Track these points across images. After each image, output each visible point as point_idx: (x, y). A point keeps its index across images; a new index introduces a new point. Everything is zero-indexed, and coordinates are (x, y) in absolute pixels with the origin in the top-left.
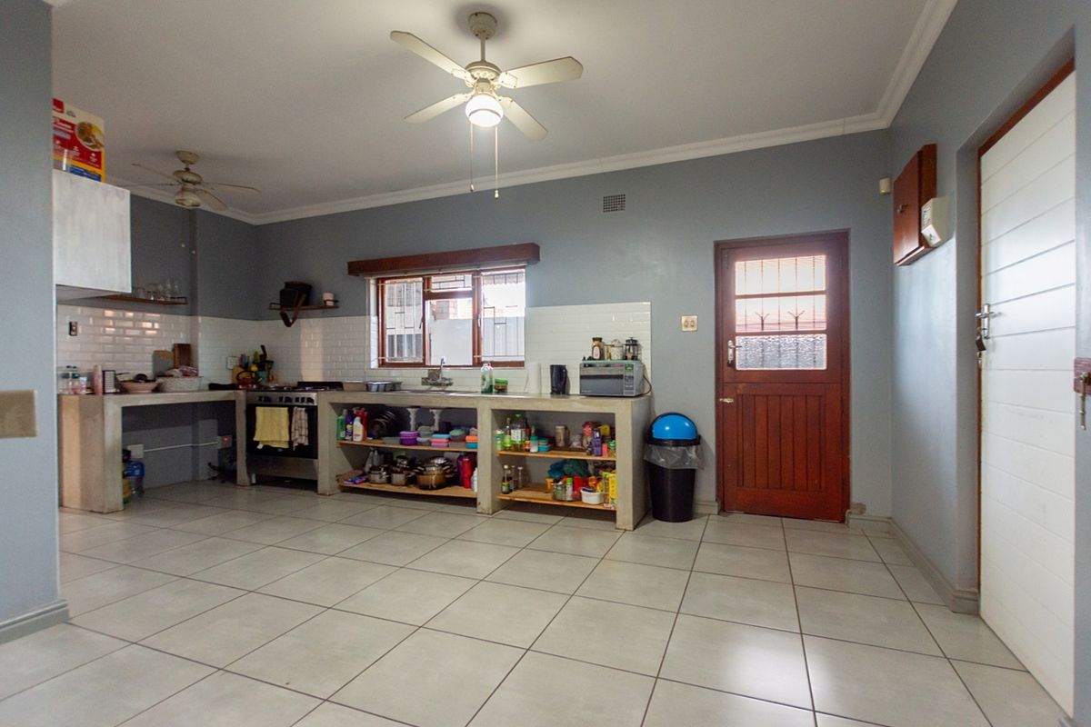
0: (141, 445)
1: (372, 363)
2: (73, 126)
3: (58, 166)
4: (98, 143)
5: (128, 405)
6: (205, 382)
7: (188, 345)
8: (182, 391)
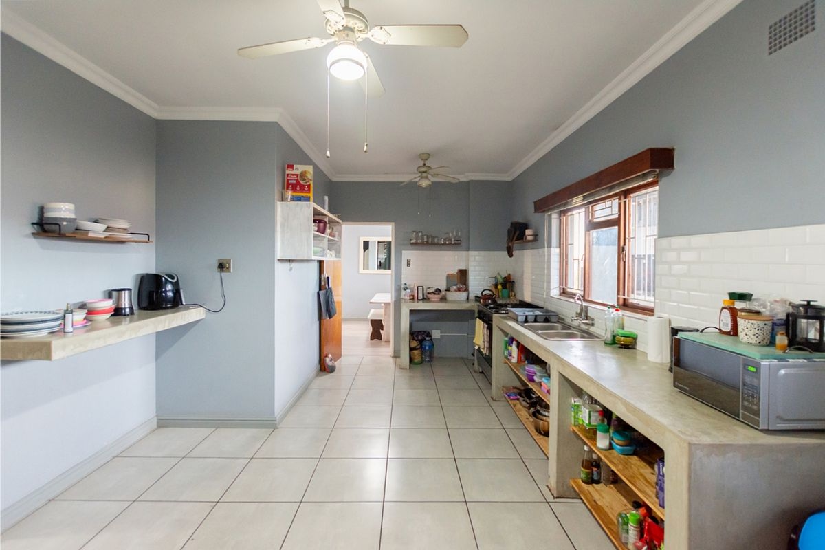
0: (439, 331)
1: (552, 291)
2: (297, 175)
3: (283, 199)
4: (309, 179)
5: (413, 309)
6: (472, 296)
7: (466, 270)
8: (458, 300)
